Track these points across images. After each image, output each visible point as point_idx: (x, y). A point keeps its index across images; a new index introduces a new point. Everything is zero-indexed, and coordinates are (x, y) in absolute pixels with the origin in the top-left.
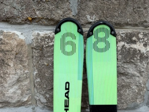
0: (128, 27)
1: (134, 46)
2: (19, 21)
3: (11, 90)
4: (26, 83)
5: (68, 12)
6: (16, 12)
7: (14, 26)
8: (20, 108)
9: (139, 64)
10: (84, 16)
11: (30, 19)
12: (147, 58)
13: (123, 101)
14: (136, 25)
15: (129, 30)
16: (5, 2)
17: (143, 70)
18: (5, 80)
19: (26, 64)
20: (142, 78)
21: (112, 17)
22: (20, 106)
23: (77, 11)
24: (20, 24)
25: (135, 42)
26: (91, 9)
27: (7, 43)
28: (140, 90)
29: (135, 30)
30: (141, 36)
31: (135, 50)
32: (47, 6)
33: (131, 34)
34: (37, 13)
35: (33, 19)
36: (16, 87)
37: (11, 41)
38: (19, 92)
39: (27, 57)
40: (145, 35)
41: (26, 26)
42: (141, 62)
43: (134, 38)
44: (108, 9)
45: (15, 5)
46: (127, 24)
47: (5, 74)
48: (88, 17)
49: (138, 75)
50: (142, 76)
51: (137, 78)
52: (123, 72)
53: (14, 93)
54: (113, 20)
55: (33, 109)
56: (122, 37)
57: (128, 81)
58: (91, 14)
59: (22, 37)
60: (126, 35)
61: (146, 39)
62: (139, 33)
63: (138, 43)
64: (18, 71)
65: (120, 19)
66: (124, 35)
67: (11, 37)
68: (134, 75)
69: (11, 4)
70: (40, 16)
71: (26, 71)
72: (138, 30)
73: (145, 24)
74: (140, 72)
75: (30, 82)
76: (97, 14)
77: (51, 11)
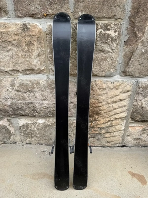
0: (105, 19)
1: (108, 32)
2: (39, 16)
3: (35, 61)
4: (43, 57)
5: (68, 10)
6: (37, 11)
7: (35, 20)
8: (39, 75)
9: (111, 44)
10: (78, 13)
11: (46, 15)
12: (116, 40)
13: (102, 70)
14: (110, 18)
15: (106, 22)
16: (31, 5)
17: (114, 48)
18: (32, 54)
19: (43, 45)
20: (114, 54)
21: (95, 13)
22: (40, 73)
23: (73, 10)
24: (39, 18)
25: (109, 30)
26: (82, 8)
27: (33, 31)
28: (113, 63)
29: (109, 22)
30: (113, 25)
31: (108, 35)
32: (55, 6)
33: (106, 24)
34: (50, 11)
35: (47, 15)
36: (38, 59)
37: (35, 29)
38: (39, 62)
39: (44, 40)
40: (116, 25)
41: (43, 20)
42: (112, 43)
43: (108, 27)
44: (92, 7)
45: (37, 6)
46: (104, 18)
47: (31, 50)
48: (80, 13)
49: (111, 51)
50: (114, 52)
51: (111, 54)
52: (101, 49)
53: (37, 63)
54: (95, 15)
55: (48, 76)
56: (101, 26)
57: (105, 56)
58: (82, 11)
59: (41, 27)
60: (104, 25)
61: (116, 27)
62: (112, 23)
63: (111, 30)
64: (39, 49)
65: (99, 14)
66: (102, 25)
67: (35, 26)
68: (108, 52)
69: (34, 5)
70: (51, 13)
71: (43, 50)
72: (112, 22)
73: (116, 17)
74: (112, 50)
75: (46, 57)
76: (86, 11)
77: (58, 10)
